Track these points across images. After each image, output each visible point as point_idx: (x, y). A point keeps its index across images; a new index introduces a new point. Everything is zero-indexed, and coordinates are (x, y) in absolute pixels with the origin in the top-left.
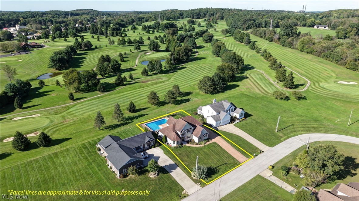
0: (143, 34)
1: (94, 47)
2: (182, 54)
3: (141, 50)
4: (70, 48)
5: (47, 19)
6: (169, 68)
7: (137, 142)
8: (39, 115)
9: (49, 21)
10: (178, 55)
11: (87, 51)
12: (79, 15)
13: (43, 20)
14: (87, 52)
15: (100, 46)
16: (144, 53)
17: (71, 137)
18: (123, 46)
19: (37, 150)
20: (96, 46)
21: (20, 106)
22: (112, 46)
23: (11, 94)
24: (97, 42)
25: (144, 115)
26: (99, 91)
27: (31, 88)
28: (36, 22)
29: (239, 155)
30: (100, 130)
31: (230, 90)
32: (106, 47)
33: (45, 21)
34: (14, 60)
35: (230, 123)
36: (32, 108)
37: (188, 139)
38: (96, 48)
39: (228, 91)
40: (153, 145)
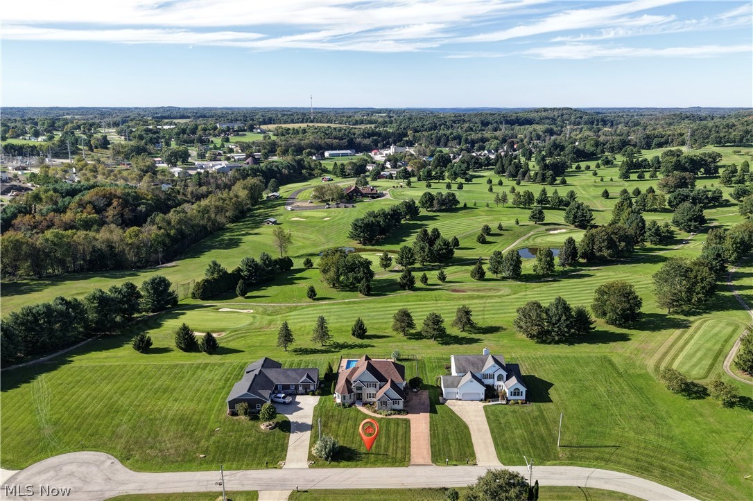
0: (612, 180)
1: (461, 205)
2: (600, 243)
3: (544, 222)
4: (406, 205)
5: (452, 133)
6: (541, 272)
7: (287, 377)
8: (252, 311)
9: (455, 138)
10: (590, 245)
11: (438, 214)
12: (533, 123)
13: (445, 135)
14: (438, 216)
15: (475, 204)
16: (547, 230)
17: (245, 350)
18: (526, 208)
19: (197, 354)
20: (465, 205)
21: (243, 294)
22: (500, 207)
23: (245, 273)
24: (486, 193)
25: (369, 346)
26: (361, 291)
27: (292, 268)
28: (432, 139)
29: (425, 452)
30: (286, 351)
31: (590, 343)
32: (487, 208)
33: (448, 137)
34: (318, 217)
35: (481, 400)
36: (257, 299)
37: (369, 400)
38: (465, 207)
39: (586, 344)
40: (312, 391)
